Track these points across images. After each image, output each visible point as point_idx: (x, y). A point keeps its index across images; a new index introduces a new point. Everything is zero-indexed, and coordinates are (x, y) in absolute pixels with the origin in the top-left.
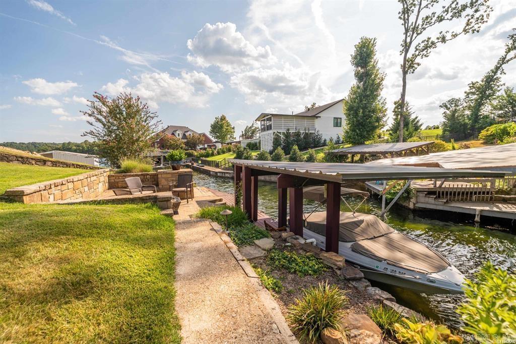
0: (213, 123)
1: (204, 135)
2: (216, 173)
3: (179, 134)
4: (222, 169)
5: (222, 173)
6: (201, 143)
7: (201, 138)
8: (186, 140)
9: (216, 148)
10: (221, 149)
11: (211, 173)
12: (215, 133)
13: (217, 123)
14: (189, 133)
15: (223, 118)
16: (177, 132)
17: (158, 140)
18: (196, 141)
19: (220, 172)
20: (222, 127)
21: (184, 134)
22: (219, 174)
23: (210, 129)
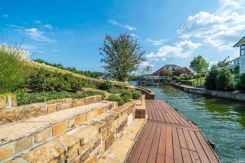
0: (192, 61)
1: (185, 68)
2: (189, 89)
3: (170, 69)
4: (195, 87)
5: (194, 89)
6: (183, 72)
7: (183, 70)
8: (174, 72)
9: (193, 75)
10: (196, 75)
11: (185, 89)
12: (193, 67)
13: (195, 60)
14: (176, 68)
15: (200, 57)
16: (170, 68)
17: (159, 72)
18: (180, 72)
19: (192, 89)
20: (198, 62)
21: (173, 69)
22: (190, 90)
23: (190, 64)
